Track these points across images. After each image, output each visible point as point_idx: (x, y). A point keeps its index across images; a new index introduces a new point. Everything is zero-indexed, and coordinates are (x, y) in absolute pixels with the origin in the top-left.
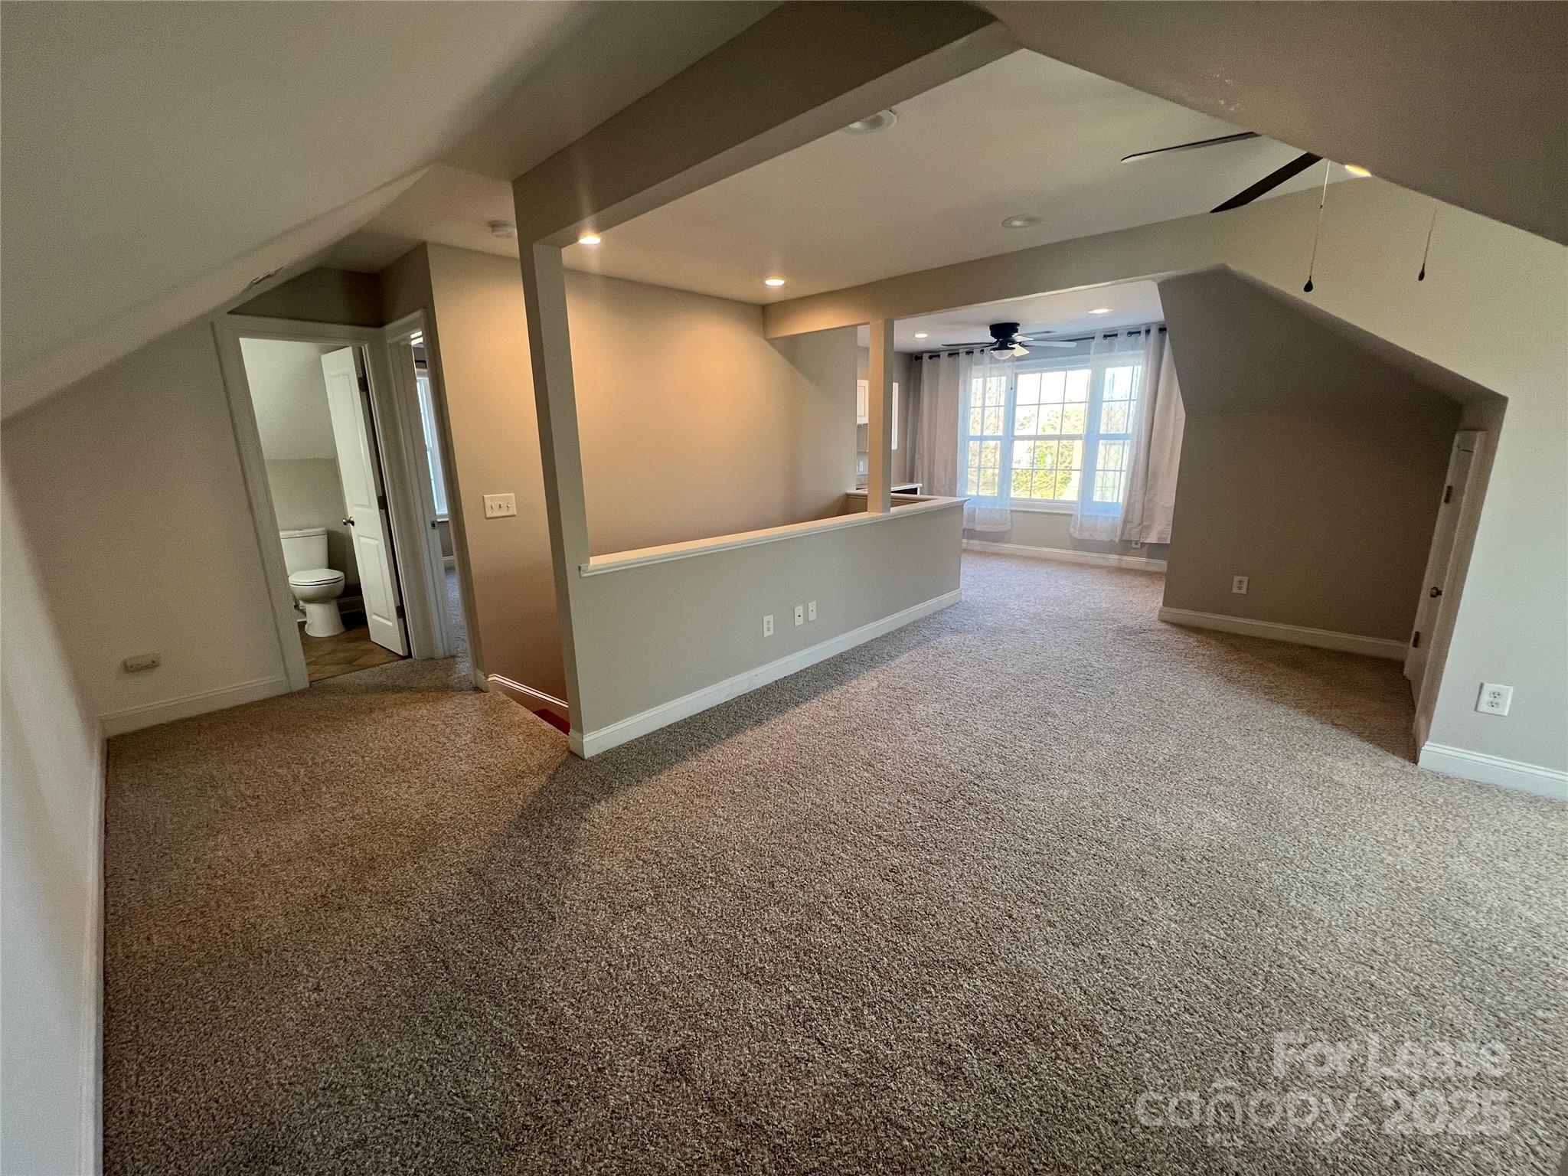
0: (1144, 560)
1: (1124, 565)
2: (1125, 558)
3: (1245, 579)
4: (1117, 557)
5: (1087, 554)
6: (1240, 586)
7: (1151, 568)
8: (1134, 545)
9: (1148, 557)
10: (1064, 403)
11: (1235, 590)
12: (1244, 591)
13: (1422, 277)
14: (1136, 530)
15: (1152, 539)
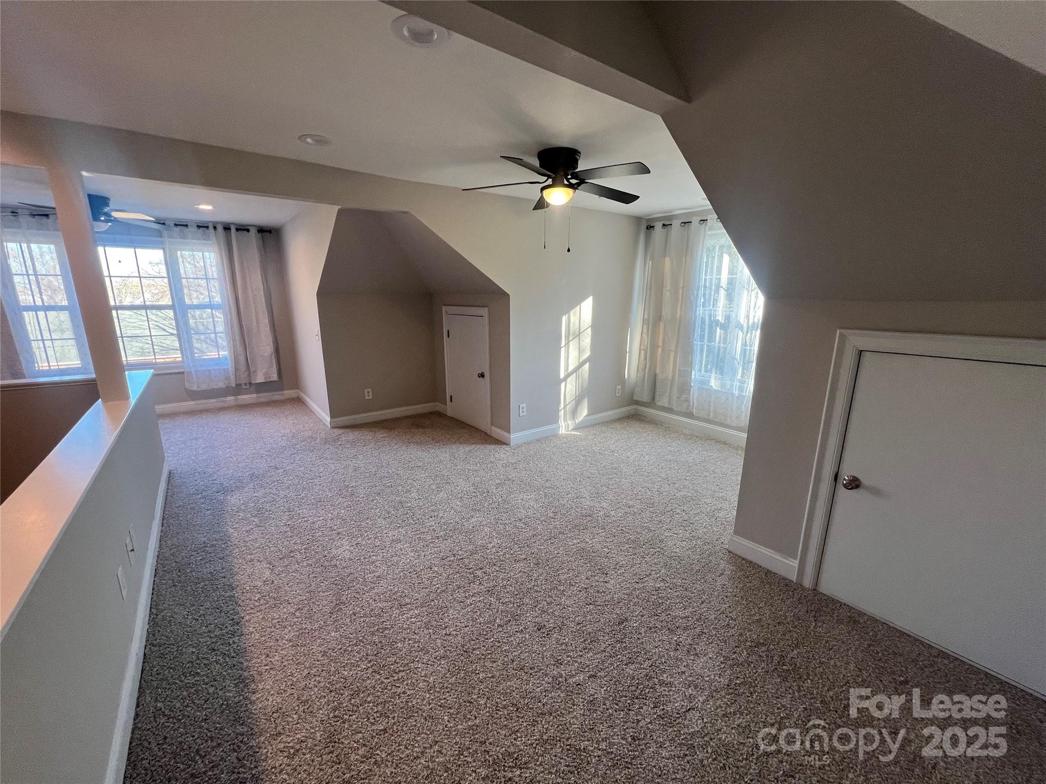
0: (255, 395)
1: (240, 403)
2: (239, 397)
3: (370, 390)
4: (233, 398)
5: (205, 401)
6: (368, 395)
7: (261, 400)
8: (244, 387)
9: (257, 393)
10: (140, 277)
11: (367, 398)
12: (371, 397)
13: (569, 250)
14: (244, 376)
15: (260, 379)
